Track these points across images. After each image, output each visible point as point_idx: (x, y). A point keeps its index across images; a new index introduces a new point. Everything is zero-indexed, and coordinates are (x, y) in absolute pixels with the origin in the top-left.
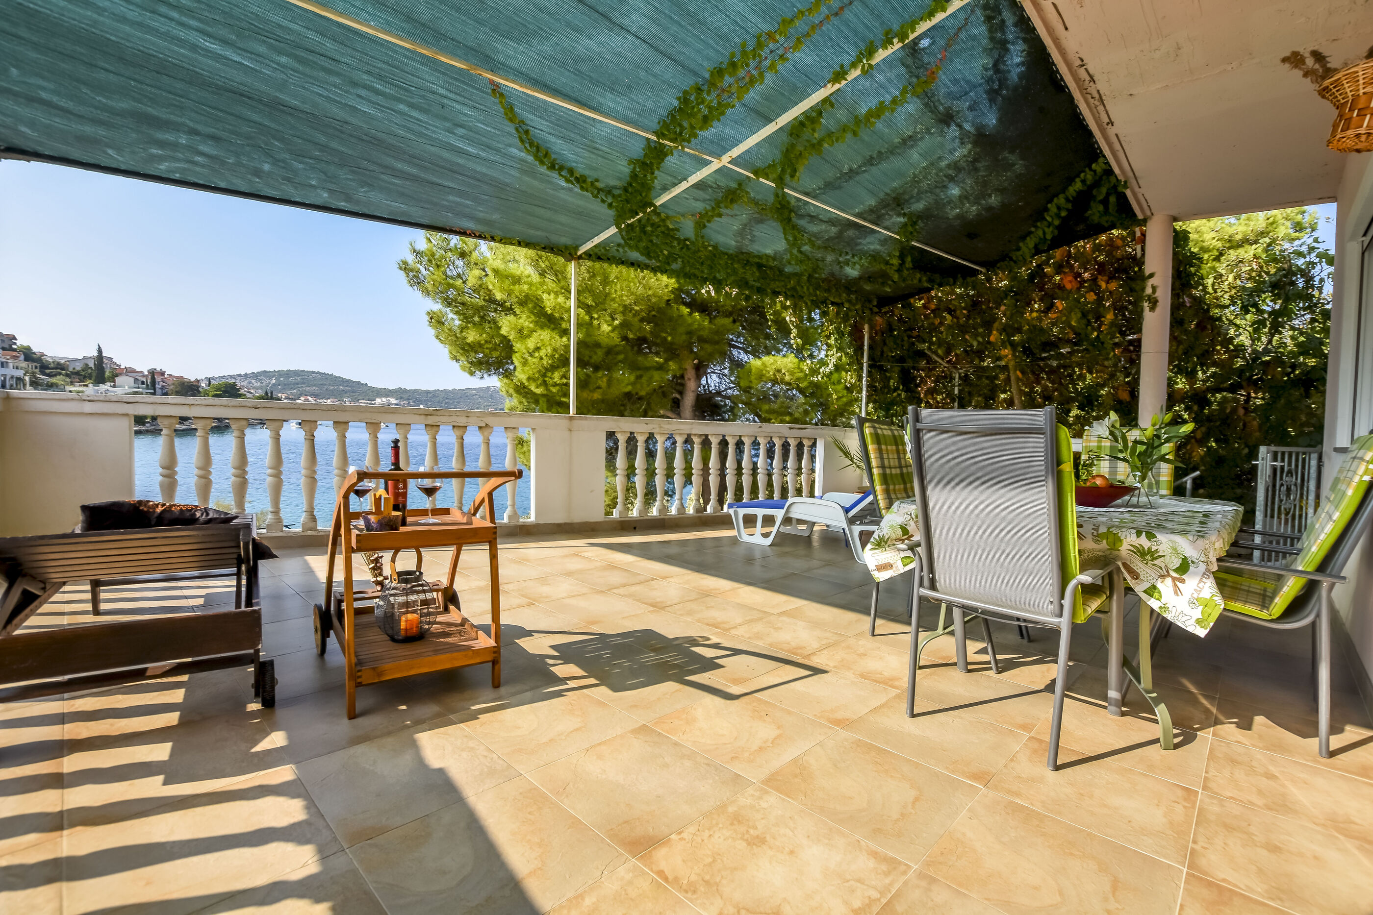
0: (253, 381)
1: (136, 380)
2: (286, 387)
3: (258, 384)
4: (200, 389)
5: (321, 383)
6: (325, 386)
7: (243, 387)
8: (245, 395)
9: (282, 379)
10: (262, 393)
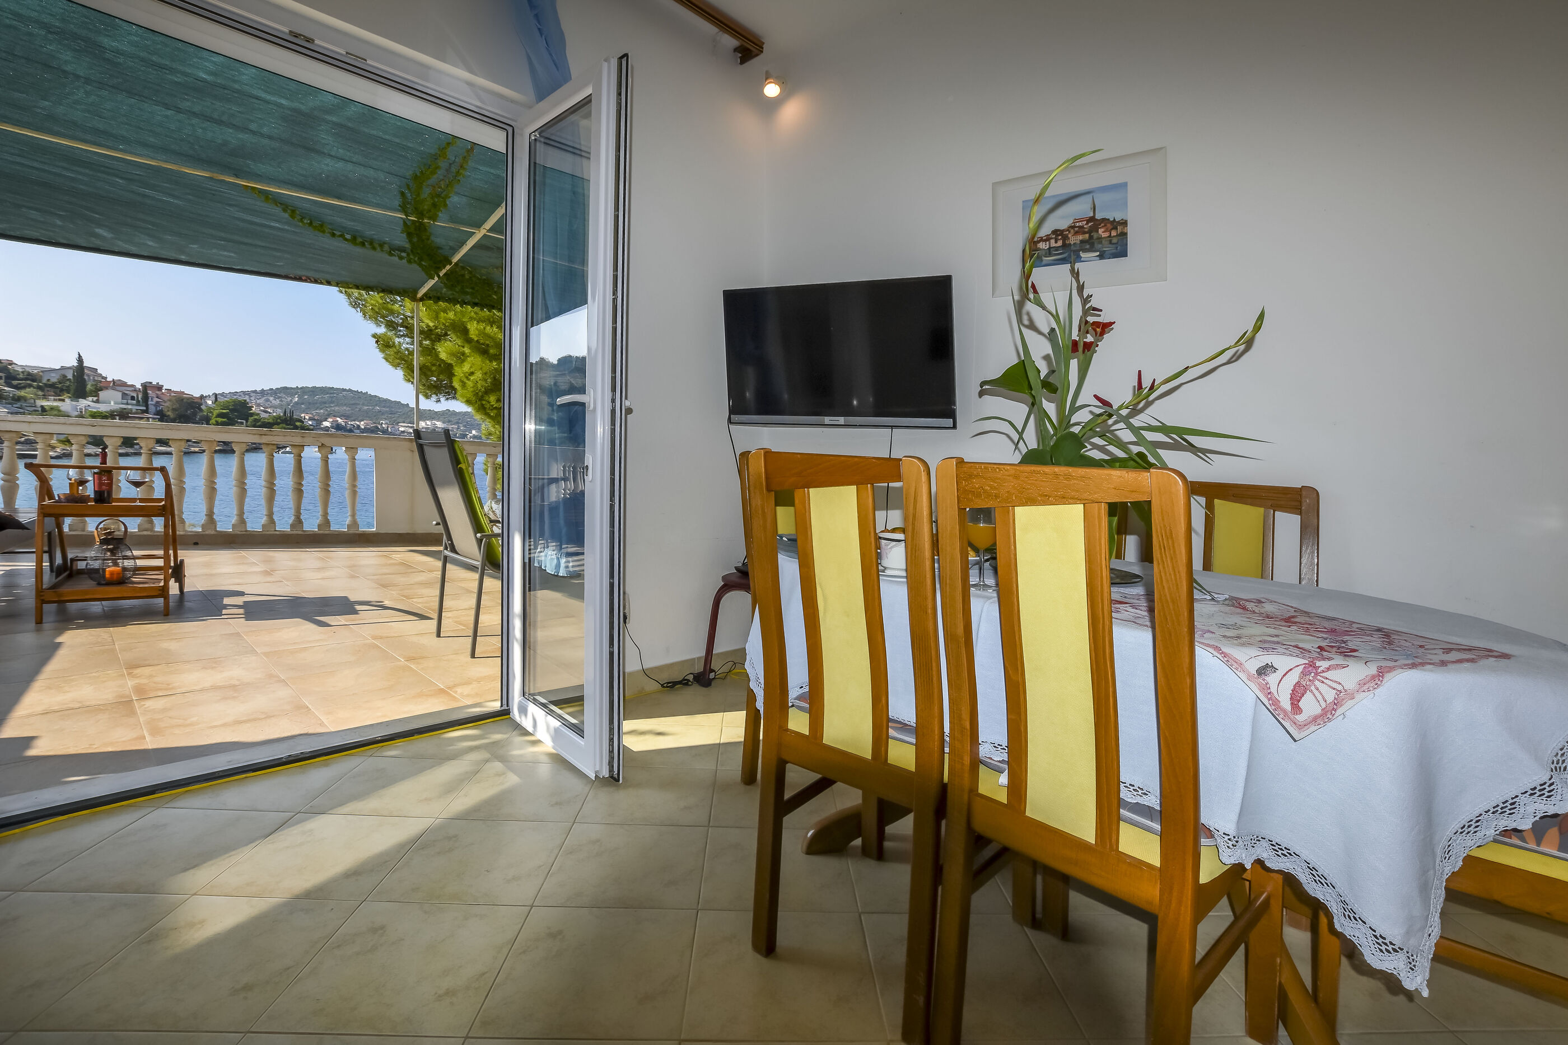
0: (271, 399)
1: (124, 395)
2: (310, 406)
3: (277, 402)
4: (203, 407)
5: (353, 402)
6: (358, 407)
7: (258, 405)
8: (258, 414)
9: (306, 397)
10: (280, 412)
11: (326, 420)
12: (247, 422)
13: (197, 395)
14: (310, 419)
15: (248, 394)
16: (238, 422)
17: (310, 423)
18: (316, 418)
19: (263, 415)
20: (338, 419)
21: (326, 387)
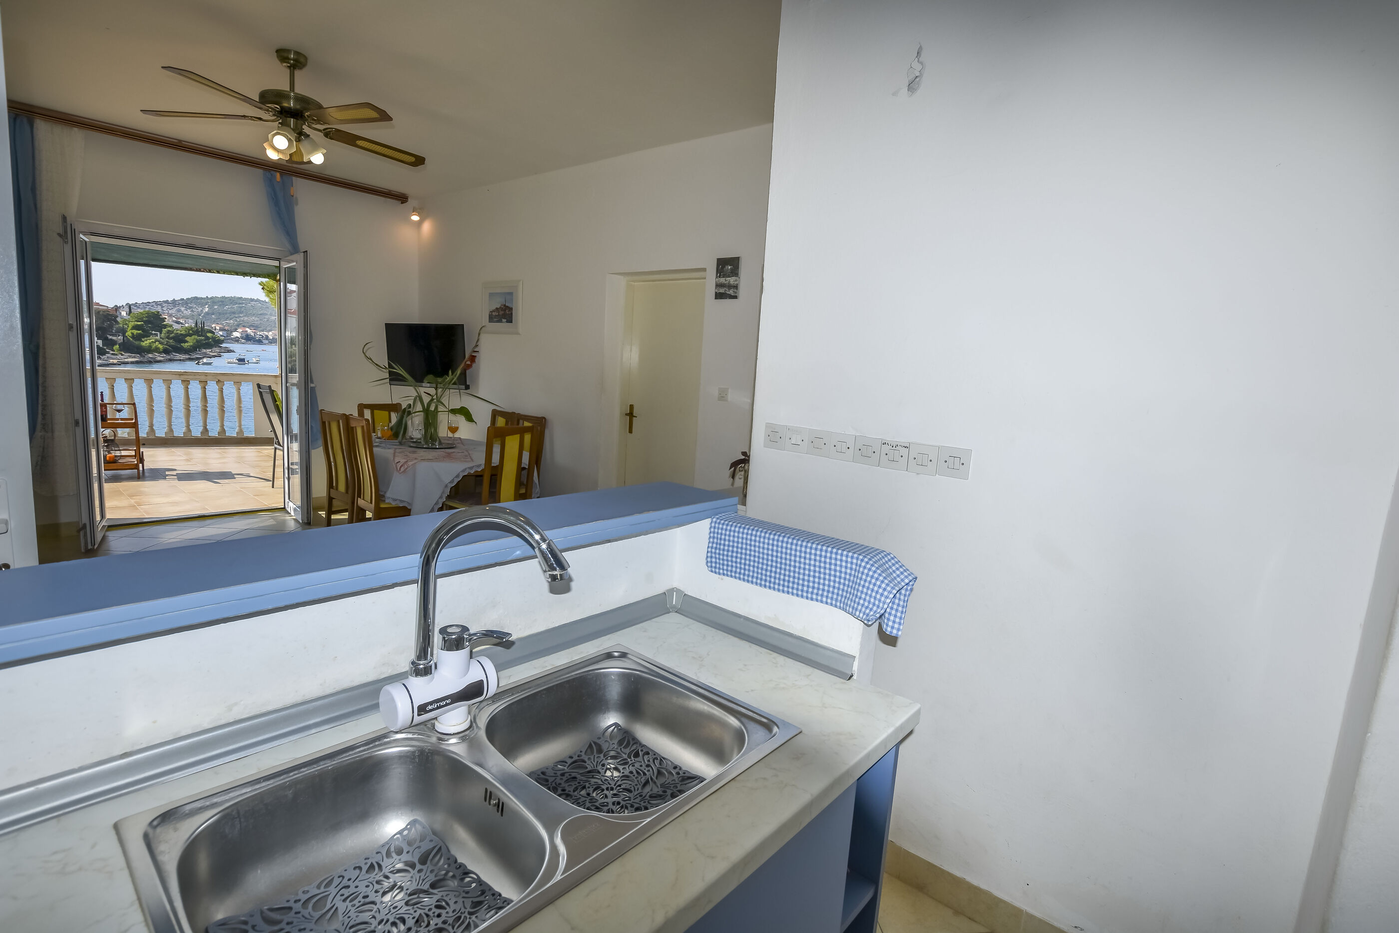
0: (183, 309)
2: (221, 316)
3: (188, 312)
4: (119, 319)
5: (262, 312)
6: (267, 317)
7: (171, 316)
8: (171, 326)
9: (216, 307)
10: (190, 324)
11: (236, 330)
12: (161, 333)
13: (111, 305)
14: (221, 330)
15: (160, 305)
16: (152, 334)
17: (221, 333)
18: (226, 328)
19: (176, 326)
20: (247, 329)
21: (235, 297)
